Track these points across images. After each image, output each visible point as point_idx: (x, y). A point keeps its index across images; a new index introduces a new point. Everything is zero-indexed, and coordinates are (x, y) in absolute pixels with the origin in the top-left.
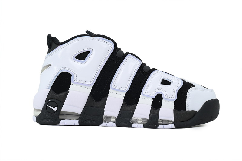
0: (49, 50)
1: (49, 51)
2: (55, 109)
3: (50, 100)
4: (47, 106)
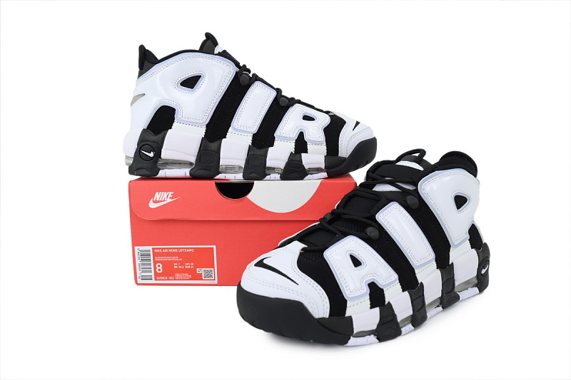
0: (139, 72)
1: (141, 74)
2: (151, 155)
3: (143, 143)
4: (140, 152)
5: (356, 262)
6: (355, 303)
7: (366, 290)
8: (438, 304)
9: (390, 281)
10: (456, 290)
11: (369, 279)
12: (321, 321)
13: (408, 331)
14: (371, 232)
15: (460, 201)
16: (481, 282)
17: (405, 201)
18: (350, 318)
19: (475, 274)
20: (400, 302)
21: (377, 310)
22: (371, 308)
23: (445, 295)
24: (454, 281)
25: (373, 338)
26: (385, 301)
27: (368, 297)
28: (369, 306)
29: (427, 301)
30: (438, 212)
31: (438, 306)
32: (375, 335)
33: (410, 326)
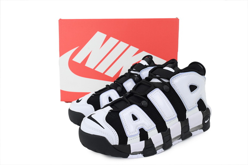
5: (135, 118)
6: (132, 138)
7: (138, 132)
8: (180, 138)
9: (151, 128)
10: (190, 131)
11: (140, 127)
12: (114, 146)
13: (160, 151)
14: (144, 103)
15: (193, 88)
16: (205, 127)
17: (163, 88)
18: (129, 145)
19: (201, 123)
20: (157, 138)
21: (144, 142)
22: (140, 141)
23: (183, 133)
24: (189, 127)
25: (141, 155)
26: (148, 138)
27: (139, 136)
28: (139, 140)
29: (173, 137)
30: (180, 94)
31: (180, 139)
32: (142, 154)
33: (162, 149)
